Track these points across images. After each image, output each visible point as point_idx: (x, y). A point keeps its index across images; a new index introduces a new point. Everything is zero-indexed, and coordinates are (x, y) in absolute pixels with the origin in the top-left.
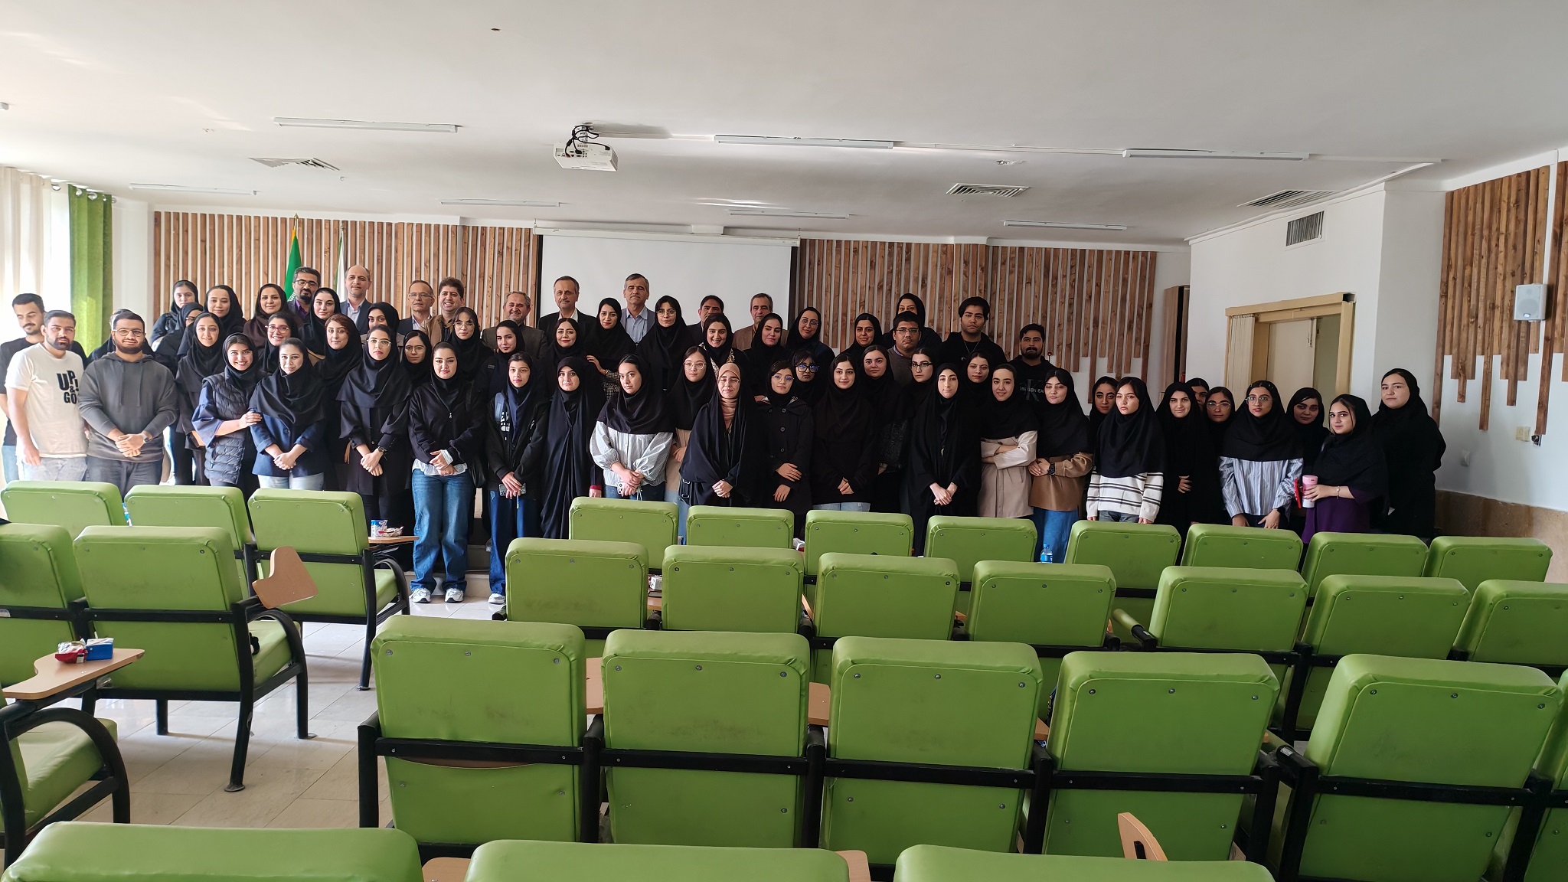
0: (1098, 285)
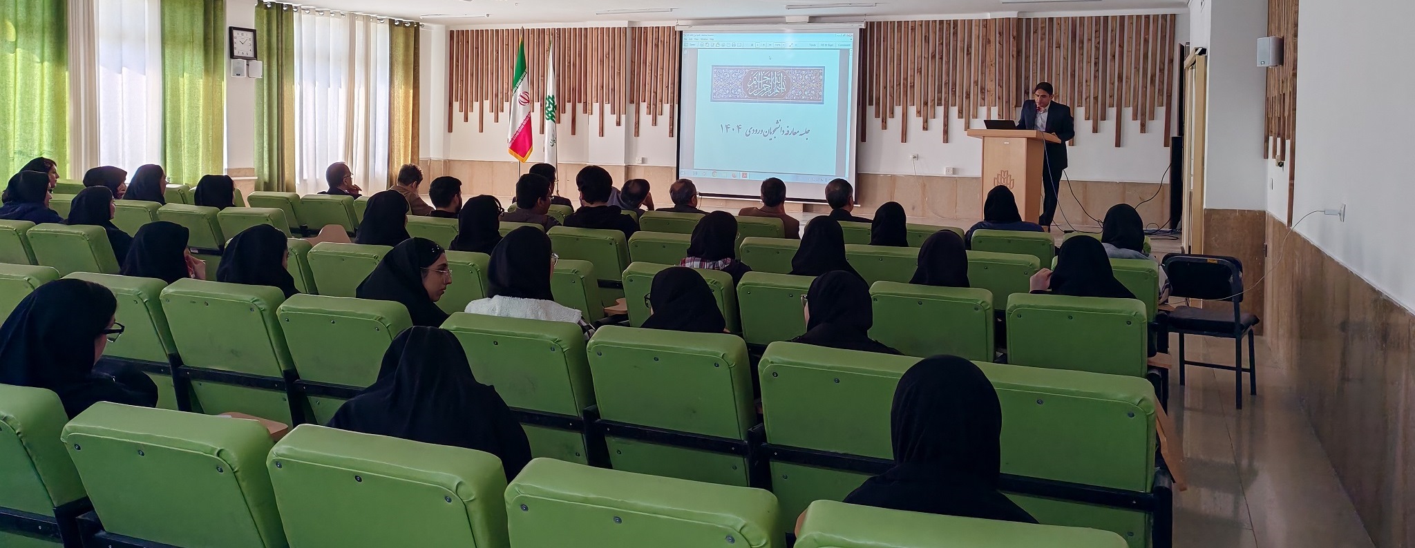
0: (1121, 46)
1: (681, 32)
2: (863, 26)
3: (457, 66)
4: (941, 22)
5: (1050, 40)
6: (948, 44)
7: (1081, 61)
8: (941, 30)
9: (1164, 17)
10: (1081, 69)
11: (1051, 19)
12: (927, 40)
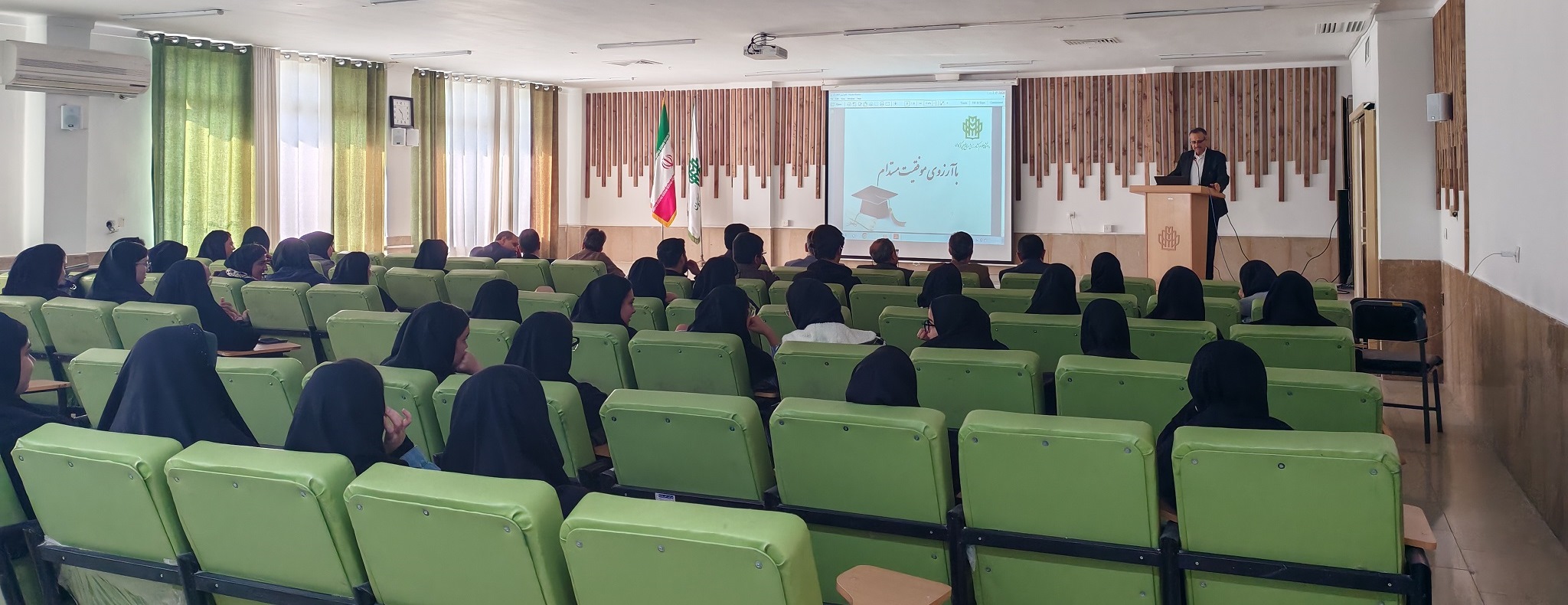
0: (1281, 99)
1: (827, 92)
2: (1016, 83)
3: (594, 130)
4: (1095, 78)
5: (1208, 94)
6: (1103, 100)
7: (1241, 115)
8: (1095, 86)
9: (1325, 69)
10: (1241, 123)
11: (1208, 74)
12: (1081, 96)
